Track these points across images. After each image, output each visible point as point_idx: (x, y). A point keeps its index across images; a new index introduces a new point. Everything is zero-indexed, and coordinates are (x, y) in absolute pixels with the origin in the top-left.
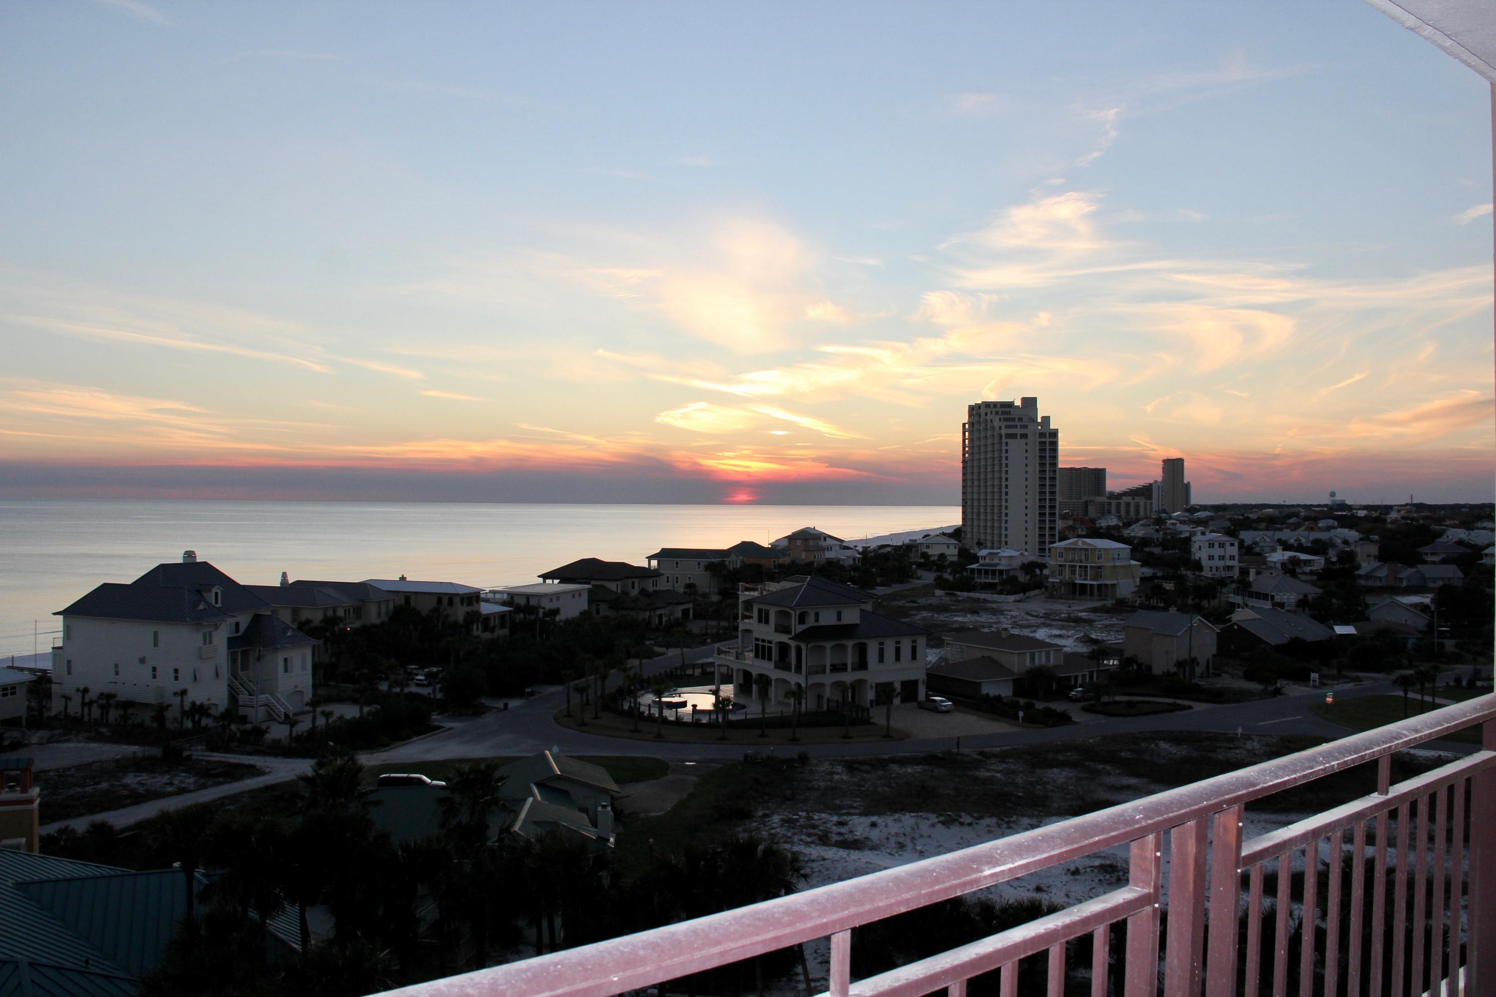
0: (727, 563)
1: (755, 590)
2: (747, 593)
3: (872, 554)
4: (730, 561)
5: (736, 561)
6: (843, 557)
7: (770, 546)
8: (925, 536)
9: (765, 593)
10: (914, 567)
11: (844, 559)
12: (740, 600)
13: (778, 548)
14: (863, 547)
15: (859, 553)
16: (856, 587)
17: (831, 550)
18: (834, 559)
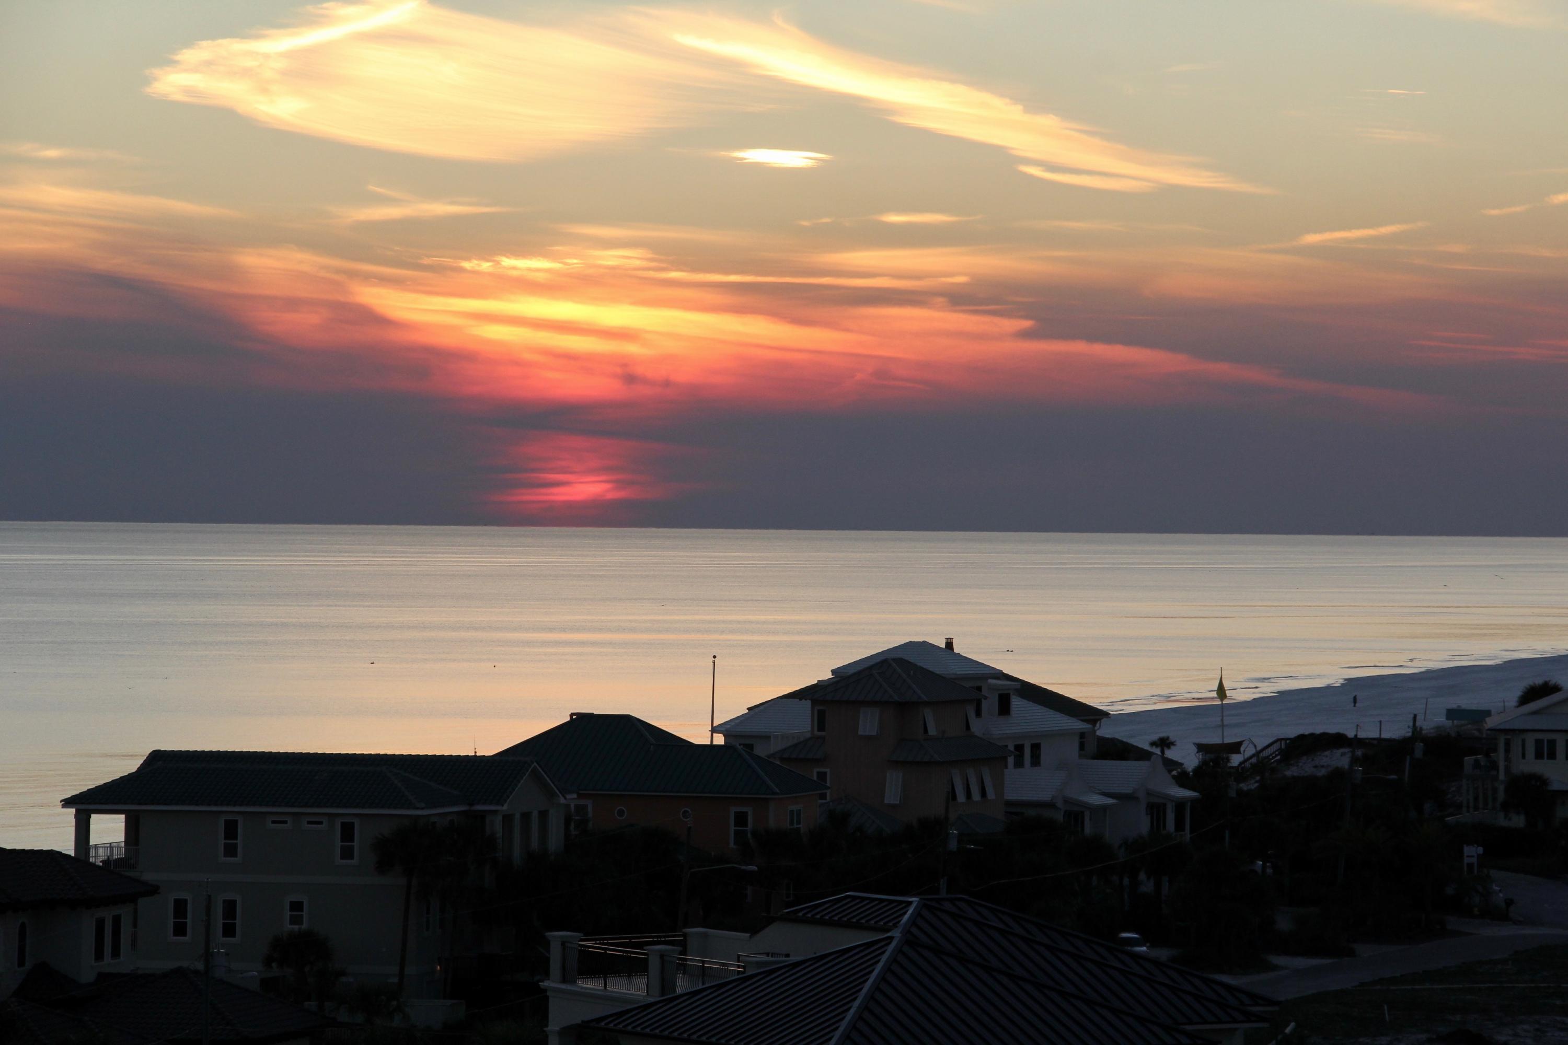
0: (496, 826)
1: (634, 967)
2: (591, 985)
3: (1251, 785)
4: (508, 819)
5: (543, 814)
6: (1096, 799)
7: (719, 740)
8: (1532, 694)
9: (682, 985)
10: (1472, 852)
11: (1104, 808)
12: (554, 1026)
13: (761, 751)
14: (1201, 748)
15: (1183, 779)
16: (1163, 954)
17: (1036, 761)
18: (1051, 805)
